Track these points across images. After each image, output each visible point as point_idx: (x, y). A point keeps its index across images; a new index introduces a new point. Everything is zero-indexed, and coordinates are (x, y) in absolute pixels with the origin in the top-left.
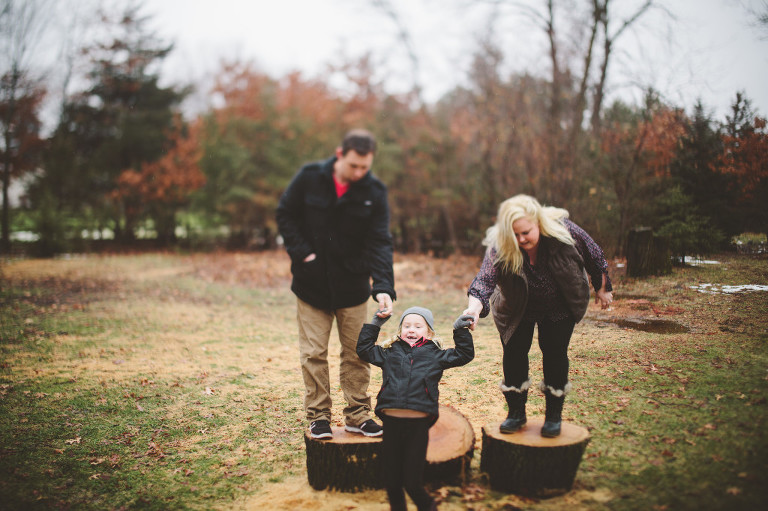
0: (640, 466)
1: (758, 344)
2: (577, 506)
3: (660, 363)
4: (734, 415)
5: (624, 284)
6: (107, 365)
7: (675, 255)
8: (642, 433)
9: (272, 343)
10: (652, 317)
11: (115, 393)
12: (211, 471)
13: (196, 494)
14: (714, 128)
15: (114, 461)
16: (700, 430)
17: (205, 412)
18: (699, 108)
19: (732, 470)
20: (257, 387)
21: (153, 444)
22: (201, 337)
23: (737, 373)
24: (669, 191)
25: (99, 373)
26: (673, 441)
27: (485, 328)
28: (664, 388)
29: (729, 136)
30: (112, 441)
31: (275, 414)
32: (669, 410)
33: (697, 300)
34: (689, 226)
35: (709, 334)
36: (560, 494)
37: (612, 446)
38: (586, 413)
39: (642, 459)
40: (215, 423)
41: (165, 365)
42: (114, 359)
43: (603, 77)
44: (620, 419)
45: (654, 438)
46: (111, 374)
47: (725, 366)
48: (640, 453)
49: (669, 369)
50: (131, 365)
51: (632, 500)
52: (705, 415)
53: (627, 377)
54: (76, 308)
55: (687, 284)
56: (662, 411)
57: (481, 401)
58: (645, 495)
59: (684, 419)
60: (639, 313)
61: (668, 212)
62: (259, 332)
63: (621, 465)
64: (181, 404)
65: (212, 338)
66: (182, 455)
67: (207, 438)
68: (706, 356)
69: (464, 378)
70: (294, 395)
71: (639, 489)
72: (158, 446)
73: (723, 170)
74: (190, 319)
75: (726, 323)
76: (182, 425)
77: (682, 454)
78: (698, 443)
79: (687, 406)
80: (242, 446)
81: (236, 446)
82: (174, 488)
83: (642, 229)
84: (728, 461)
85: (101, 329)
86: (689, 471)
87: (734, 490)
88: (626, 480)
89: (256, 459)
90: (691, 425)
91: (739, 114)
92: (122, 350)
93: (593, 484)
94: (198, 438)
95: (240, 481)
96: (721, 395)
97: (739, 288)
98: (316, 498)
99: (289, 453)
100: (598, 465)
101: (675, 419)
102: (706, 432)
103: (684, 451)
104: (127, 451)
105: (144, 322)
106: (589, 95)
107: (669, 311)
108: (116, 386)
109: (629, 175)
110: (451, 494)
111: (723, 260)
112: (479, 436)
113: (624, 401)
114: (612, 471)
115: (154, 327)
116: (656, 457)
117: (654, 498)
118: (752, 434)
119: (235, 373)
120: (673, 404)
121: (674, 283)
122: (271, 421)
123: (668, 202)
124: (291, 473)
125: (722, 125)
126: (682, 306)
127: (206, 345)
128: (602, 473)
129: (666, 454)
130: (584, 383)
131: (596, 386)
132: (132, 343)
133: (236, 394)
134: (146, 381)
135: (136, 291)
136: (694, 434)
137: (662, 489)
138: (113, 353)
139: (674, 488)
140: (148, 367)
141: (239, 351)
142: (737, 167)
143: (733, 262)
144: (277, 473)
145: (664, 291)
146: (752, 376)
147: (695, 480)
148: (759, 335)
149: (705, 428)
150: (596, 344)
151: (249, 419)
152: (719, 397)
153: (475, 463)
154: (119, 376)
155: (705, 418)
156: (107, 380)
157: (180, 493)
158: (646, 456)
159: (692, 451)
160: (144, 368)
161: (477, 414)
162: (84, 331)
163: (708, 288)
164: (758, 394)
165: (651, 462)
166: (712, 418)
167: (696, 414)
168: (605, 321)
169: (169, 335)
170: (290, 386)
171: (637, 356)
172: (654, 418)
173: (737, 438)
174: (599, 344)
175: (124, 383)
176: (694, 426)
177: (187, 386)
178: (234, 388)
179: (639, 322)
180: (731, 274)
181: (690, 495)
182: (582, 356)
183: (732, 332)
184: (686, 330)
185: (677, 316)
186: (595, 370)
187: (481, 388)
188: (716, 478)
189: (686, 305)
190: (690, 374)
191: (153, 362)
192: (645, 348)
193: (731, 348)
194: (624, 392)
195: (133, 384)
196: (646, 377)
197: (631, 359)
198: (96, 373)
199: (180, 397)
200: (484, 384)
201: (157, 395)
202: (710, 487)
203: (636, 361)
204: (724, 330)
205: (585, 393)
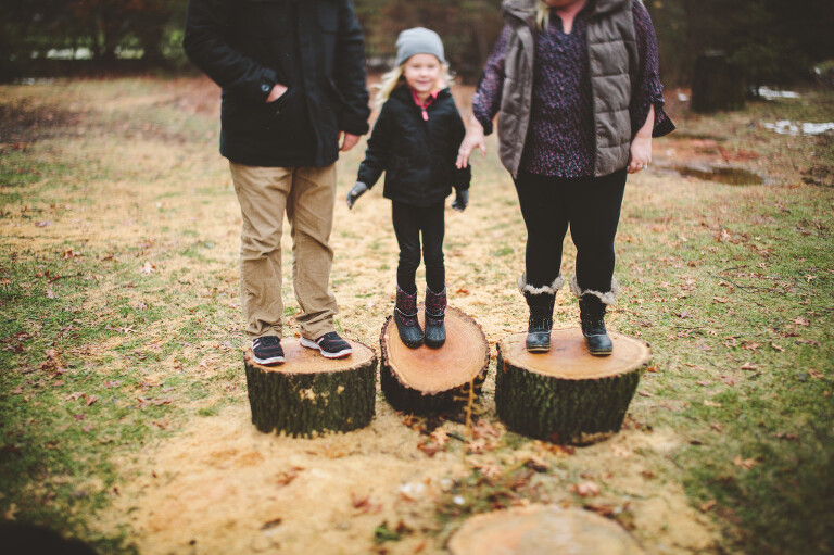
0: (714, 387)
2: (627, 460)
3: (733, 227)
6: (27, 229)
8: (714, 333)
10: (720, 163)
11: (25, 270)
16: (789, 327)
17: (136, 299)
20: (214, 260)
21: (52, 352)
26: (755, 347)
28: (739, 264)
31: (229, 302)
32: (747, 296)
33: (773, 142)
35: (791, 187)
36: (604, 440)
37: (675, 354)
38: (640, 301)
40: (149, 315)
41: (103, 228)
42: (39, 220)
44: (685, 311)
45: (730, 339)
46: (29, 242)
47: (814, 232)
48: (712, 364)
49: (745, 236)
51: (703, 448)
52: (795, 303)
53: (693, 248)
54: (16, 148)
55: (761, 122)
56: (737, 299)
57: (505, 282)
58: (723, 440)
59: (767, 310)
60: (705, 158)
64: (108, 287)
65: (173, 189)
68: (790, 217)
69: (486, 246)
71: (713, 428)
72: (58, 354)
74: (153, 162)
75: (810, 172)
76: (101, 320)
77: (768, 366)
78: (789, 348)
79: (769, 290)
80: (175, 354)
81: (167, 353)
85: (37, 178)
86: (780, 396)
88: (696, 414)
89: (189, 376)
90: (777, 320)
92: (53, 207)
93: (651, 421)
94: (117, 341)
95: (158, 413)
96: (812, 274)
97: (822, 128)
101: (755, 310)
102: (797, 331)
103: (771, 362)
104: (13, 363)
107: (741, 156)
108: (30, 260)
110: (451, 438)
111: (800, 92)
113: (689, 282)
115: (105, 173)
117: (735, 445)
119: (190, 240)
120: (752, 287)
122: (221, 313)
124: (232, 400)
126: (756, 150)
127: (163, 199)
128: (662, 401)
129: (747, 366)
130: (639, 255)
131: (653, 260)
133: (184, 271)
134: (70, 252)
135: (100, 125)
136: (781, 334)
137: (746, 429)
138: (40, 211)
139: (761, 425)
140: (79, 232)
141: (203, 208)
143: (813, 95)
144: (213, 399)
145: (734, 130)
147: (789, 412)
149: (795, 325)
150: (653, 200)
151: (193, 310)
152: (810, 277)
154: (37, 245)
155: (794, 308)
159: (782, 362)
160: (74, 232)
161: (498, 302)
162: (15, 180)
163: (787, 128)
166: (803, 309)
167: (782, 302)
168: (664, 168)
169: (121, 185)
171: (704, 216)
172: (728, 309)
174: (657, 199)
176: (781, 321)
177: (123, 259)
178: (184, 262)
180: (813, 109)
181: (785, 438)
182: (636, 217)
183: (818, 184)
185: (750, 163)
186: (653, 237)
187: (506, 262)
188: (816, 407)
189: (761, 148)
190: (771, 242)
191: (88, 224)
192: (714, 206)
193: (820, 207)
194: (689, 269)
195: (52, 256)
196: (717, 248)
197: (696, 222)
198: (9, 241)
199: (109, 277)
200: (511, 256)
201: (79, 274)
202: (810, 423)
203: (703, 224)
204: (808, 182)
205: (640, 270)
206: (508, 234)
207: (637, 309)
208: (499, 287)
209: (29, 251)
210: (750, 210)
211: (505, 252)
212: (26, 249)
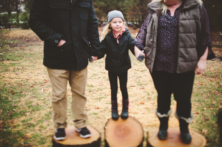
207: (204, 112)
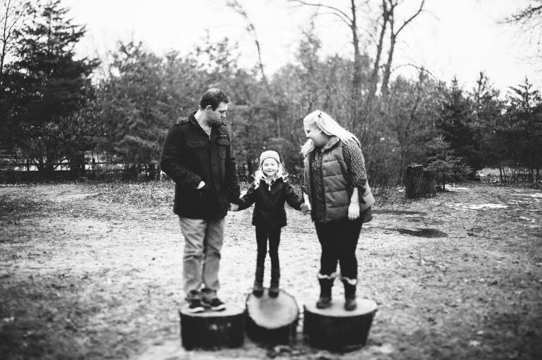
0: (412, 329)
1: (492, 244)
2: (369, 357)
3: (427, 258)
4: (475, 292)
5: (403, 204)
6: (33, 264)
7: (438, 183)
8: (414, 306)
9: (156, 247)
10: (422, 226)
11: (40, 284)
12: (111, 338)
13: (100, 355)
14: (465, 96)
15: (39, 333)
16: (453, 303)
17: (107, 296)
18: (455, 81)
19: (473, 330)
20: (145, 278)
21: (69, 320)
22: (103, 243)
23: (479, 264)
24: (435, 139)
25: (28, 270)
26: (435, 311)
27: (307, 235)
28: (430, 275)
29: (475, 101)
30: (38, 319)
31: (158, 297)
32: (433, 290)
33: (453, 214)
34: (448, 164)
35: (461, 238)
36: (357, 349)
37: (393, 315)
38: (376, 293)
39: (414, 323)
40: (114, 304)
41: (77, 263)
42: (39, 260)
43: (390, 60)
44: (400, 297)
45: (422, 309)
46: (37, 271)
47: (471, 259)
48: (413, 320)
49: (434, 262)
50: (52, 264)
51: (406, 352)
52: (457, 293)
53: (405, 268)
54: (10, 223)
55: (446, 204)
56: (428, 291)
57: (304, 286)
59: (442, 296)
60: (413, 224)
61: (434, 154)
62: (145, 239)
63: (399, 328)
64: (89, 291)
65: (112, 244)
66: (90, 328)
67: (109, 315)
68: (458, 253)
69: (292, 270)
70: (172, 283)
71: (412, 344)
72: (73, 321)
73: (471, 125)
74: (96, 230)
75: (472, 230)
76: (90, 306)
77: (441, 320)
78: (452, 312)
79: (444, 287)
80: (134, 320)
81: (130, 320)
82: (84, 351)
83: (416, 165)
84: (472, 323)
85: (29, 238)
86: (445, 331)
87: (475, 343)
88: (403, 338)
89: (144, 329)
90: (447, 300)
91: (482, 86)
92: (45, 253)
93: (381, 341)
94: (102, 316)
95: (133, 345)
96: (468, 278)
97: (481, 206)
98: (187, 356)
99: (167, 324)
100: (384, 328)
101: (436, 296)
102: (457, 304)
103: (442, 318)
105: (62, 232)
106: (381, 72)
107: (435, 222)
108: (40, 279)
109: (408, 128)
110: (282, 351)
111: (471, 187)
112: (302, 310)
113: (403, 284)
114: (394, 333)
115: (69, 236)
116: (424, 322)
117: (422, 350)
118: (487, 305)
119: (128, 268)
120: (435, 286)
121: (438, 203)
122: (154, 302)
123: (434, 147)
124: (169, 339)
125: (470, 94)
126: (443, 219)
127: (107, 249)
129: (430, 320)
130: (376, 272)
131: (383, 275)
132: (53, 247)
133: (130, 283)
134: (63, 275)
136: (449, 306)
137: (427, 344)
138: (38, 255)
140: (64, 265)
141: (131, 253)
142: (481, 123)
143: (477, 188)
144: (160, 338)
145: (431, 209)
146: (488, 266)
147: (449, 337)
148: (494, 238)
149: (457, 302)
150: (383, 246)
151: (139, 301)
152: (466, 280)
153: (300, 329)
154: (42, 272)
155: (457, 295)
156: (34, 275)
157: (89, 355)
158: (417, 322)
159: (447, 317)
160: (61, 265)
162: (16, 240)
163: (461, 206)
164: (493, 278)
165: (420, 326)
166: (461, 295)
167: (450, 292)
168: (390, 229)
169: (80, 241)
170: (168, 278)
171: (411, 253)
172: (422, 296)
173: (477, 308)
174: (386, 245)
175: (47, 276)
176: (450, 301)
177: (93, 278)
178: (128, 279)
179: (414, 230)
180: (476, 196)
181: (446, 347)
183: (475, 236)
184: (445, 235)
185: (439, 226)
186: (383, 263)
187: (304, 277)
188: (463, 335)
189: (446, 218)
190: (447, 265)
191: (68, 261)
192: (417, 248)
193: (475, 248)
194: (402, 278)
195: (53, 277)
196: (418, 268)
197: (407, 256)
198: (26, 270)
199: (88, 286)
200: (306, 274)
201: (72, 285)
202: (459, 342)
203: (411, 257)
204: (470, 235)
205: (376, 279)
206: (304, 264)
207: (375, 296)
208: (301, 288)
209: (39, 275)
210: (437, 249)
211: (303, 273)
212: (37, 274)
